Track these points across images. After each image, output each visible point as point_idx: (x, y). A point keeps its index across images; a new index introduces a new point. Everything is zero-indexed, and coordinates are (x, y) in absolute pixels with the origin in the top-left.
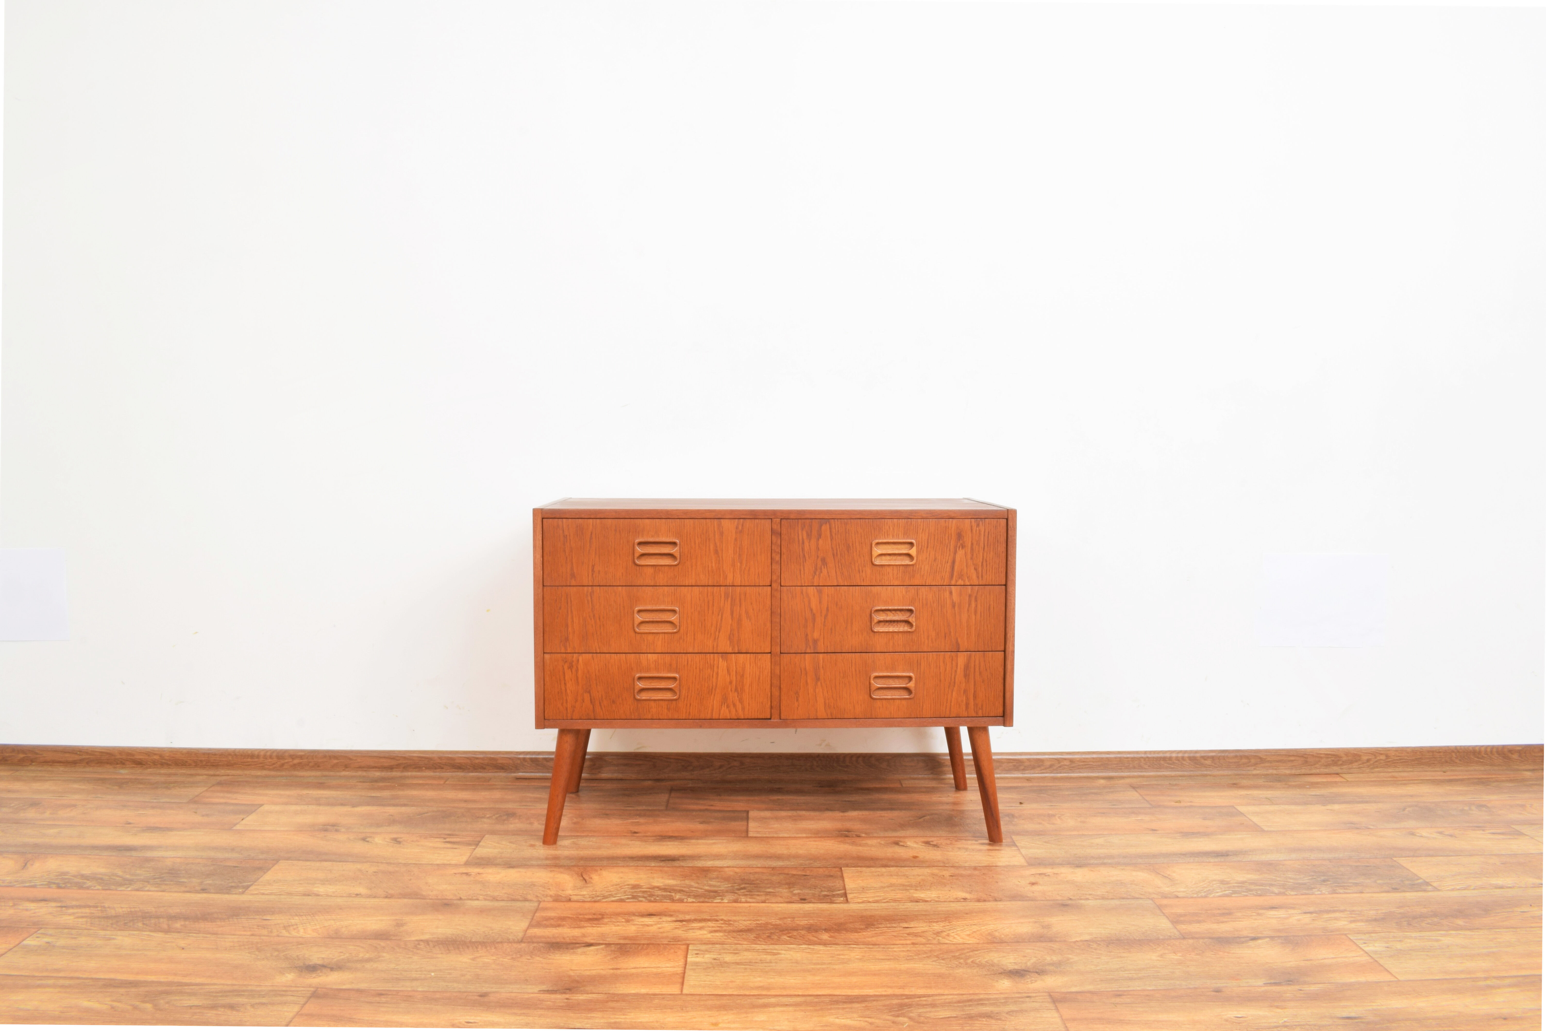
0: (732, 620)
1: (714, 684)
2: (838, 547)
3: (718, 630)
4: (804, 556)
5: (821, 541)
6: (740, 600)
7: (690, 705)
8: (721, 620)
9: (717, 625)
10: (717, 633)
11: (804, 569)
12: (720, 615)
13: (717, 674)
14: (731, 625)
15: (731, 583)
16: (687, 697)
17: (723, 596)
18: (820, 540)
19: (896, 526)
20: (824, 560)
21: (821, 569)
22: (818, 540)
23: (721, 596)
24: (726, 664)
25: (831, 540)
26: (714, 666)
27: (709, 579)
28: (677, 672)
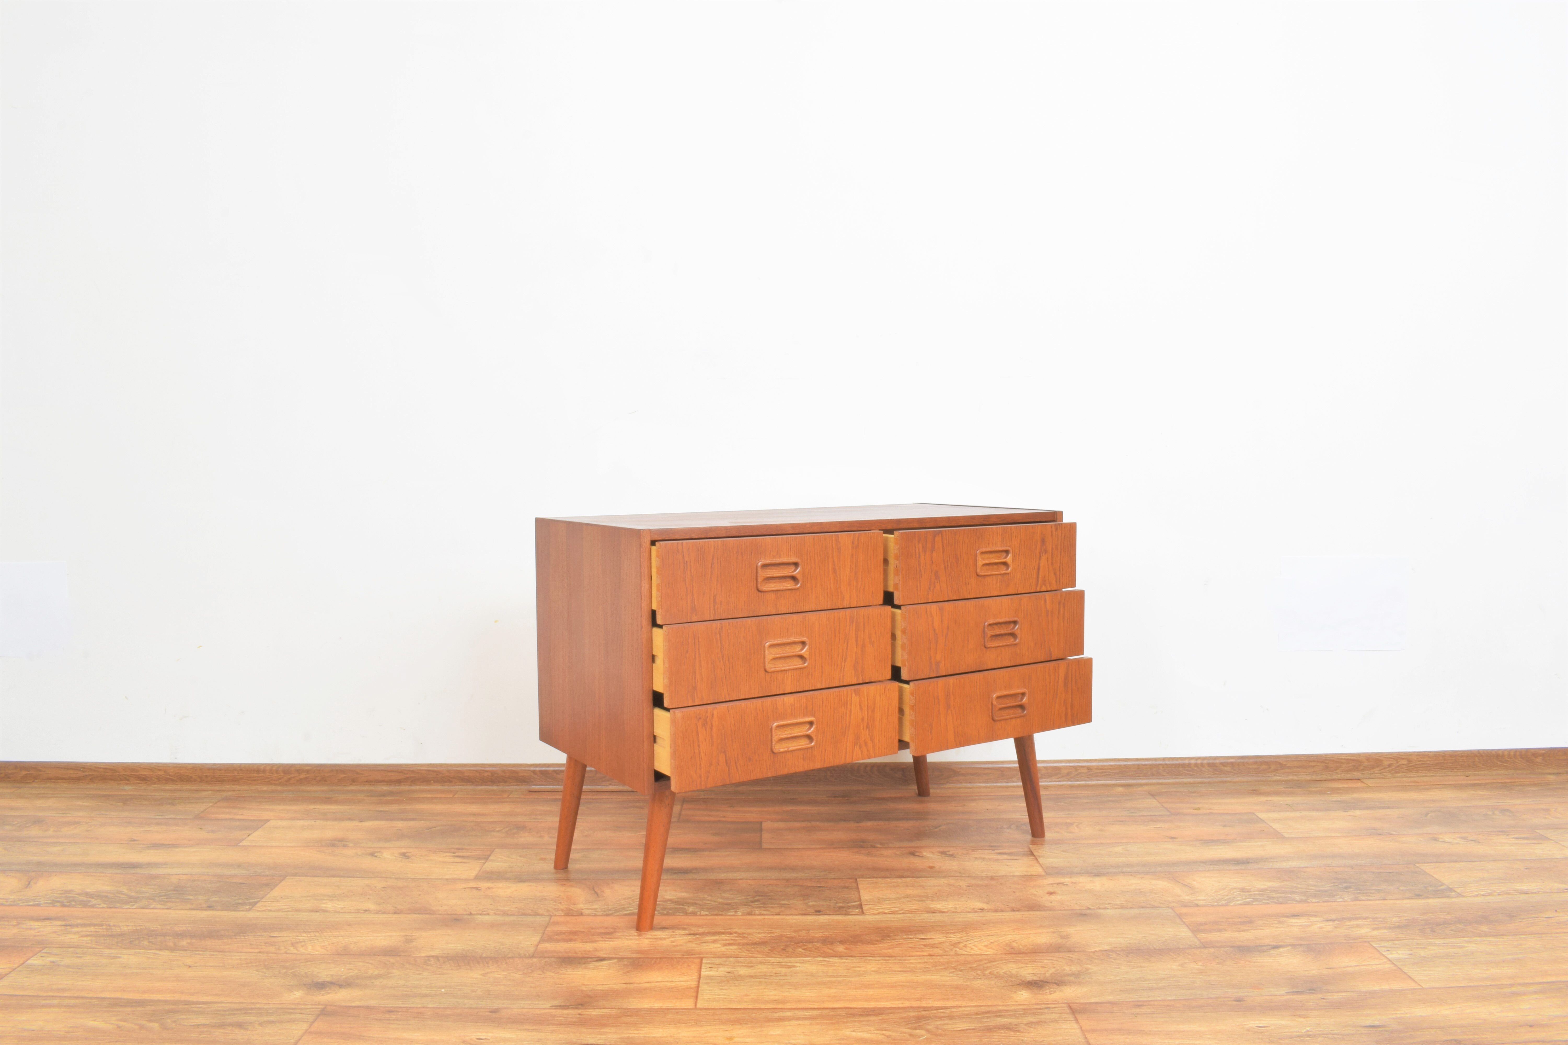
0: (857, 647)
1: (848, 724)
2: (948, 559)
3: (844, 659)
4: (920, 570)
5: (934, 554)
6: (864, 624)
7: (825, 750)
8: (847, 648)
9: (843, 654)
10: (843, 663)
11: (920, 585)
12: (846, 642)
13: (850, 712)
14: (856, 653)
15: (848, 604)
16: (822, 742)
17: (848, 621)
18: (934, 552)
19: (995, 534)
20: (937, 574)
21: (934, 584)
22: (932, 553)
23: (846, 622)
24: (858, 699)
25: (943, 552)
26: (847, 703)
27: (828, 602)
28: (814, 716)
